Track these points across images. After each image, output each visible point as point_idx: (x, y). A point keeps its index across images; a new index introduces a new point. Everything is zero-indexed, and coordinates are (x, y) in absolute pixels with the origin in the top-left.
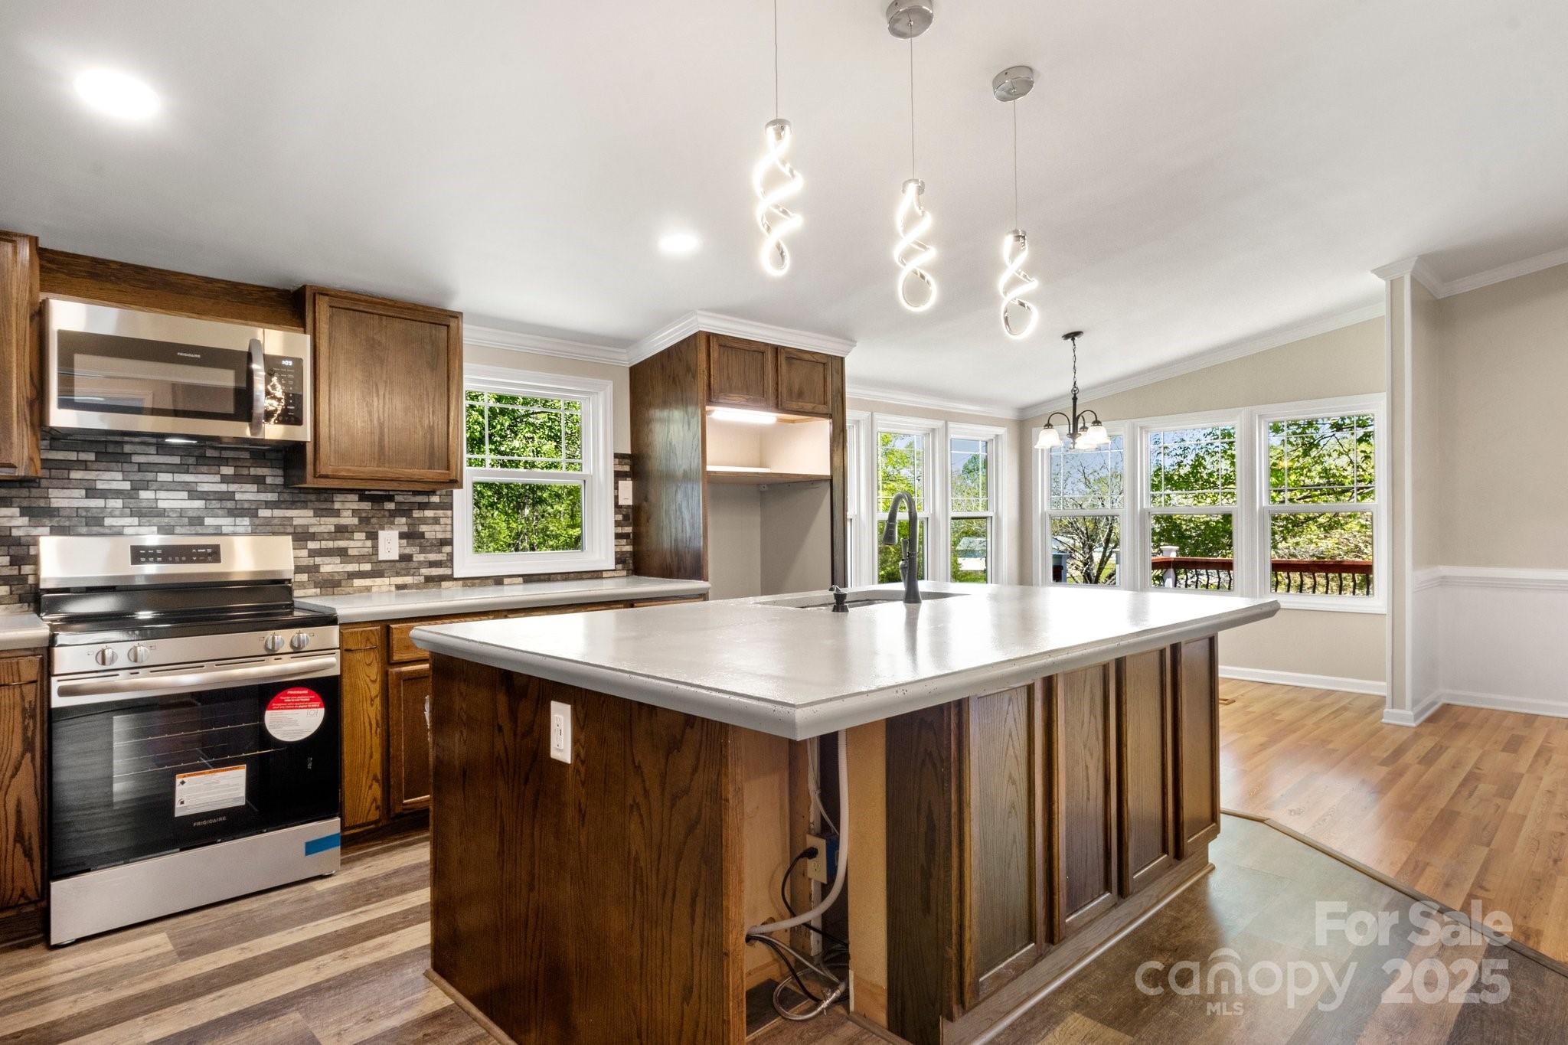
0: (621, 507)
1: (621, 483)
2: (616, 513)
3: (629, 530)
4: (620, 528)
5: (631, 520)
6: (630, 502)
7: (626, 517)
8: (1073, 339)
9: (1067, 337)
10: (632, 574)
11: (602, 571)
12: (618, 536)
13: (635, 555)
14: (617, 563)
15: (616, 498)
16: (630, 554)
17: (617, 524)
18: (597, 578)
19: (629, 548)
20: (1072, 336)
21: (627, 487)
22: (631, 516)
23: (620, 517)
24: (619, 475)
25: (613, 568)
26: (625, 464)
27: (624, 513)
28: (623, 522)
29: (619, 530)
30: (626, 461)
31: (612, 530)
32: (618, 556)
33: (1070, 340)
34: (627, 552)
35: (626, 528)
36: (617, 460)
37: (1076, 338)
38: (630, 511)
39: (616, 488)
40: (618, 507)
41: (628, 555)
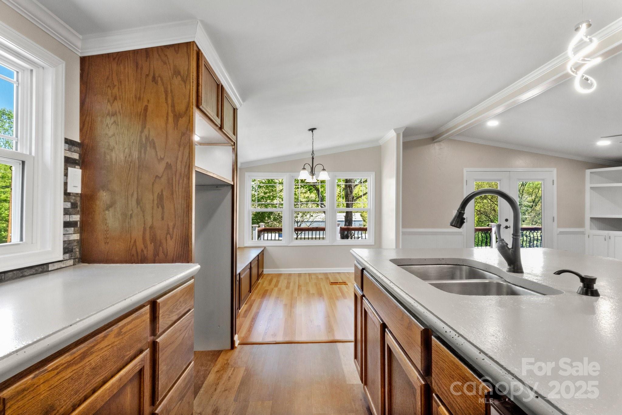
0: (69, 194)
1: (70, 169)
2: (65, 201)
3: (76, 218)
4: (67, 216)
5: (79, 209)
6: (78, 190)
7: (74, 205)
8: (312, 131)
9: (310, 130)
10: (79, 262)
11: (47, 264)
12: (67, 225)
13: (81, 242)
14: (65, 253)
15: (66, 184)
16: (78, 242)
17: (66, 212)
18: (42, 272)
19: (76, 237)
20: (312, 130)
21: (76, 173)
22: (79, 203)
23: (69, 205)
24: (69, 162)
25: (61, 259)
26: (75, 152)
27: (72, 201)
28: (71, 210)
29: (68, 218)
30: (76, 148)
31: (61, 218)
32: (66, 245)
33: (311, 131)
34: (74, 240)
35: (74, 216)
36: (67, 145)
37: (313, 131)
38: (78, 199)
39: (66, 175)
40: (67, 194)
41: (75, 244)
